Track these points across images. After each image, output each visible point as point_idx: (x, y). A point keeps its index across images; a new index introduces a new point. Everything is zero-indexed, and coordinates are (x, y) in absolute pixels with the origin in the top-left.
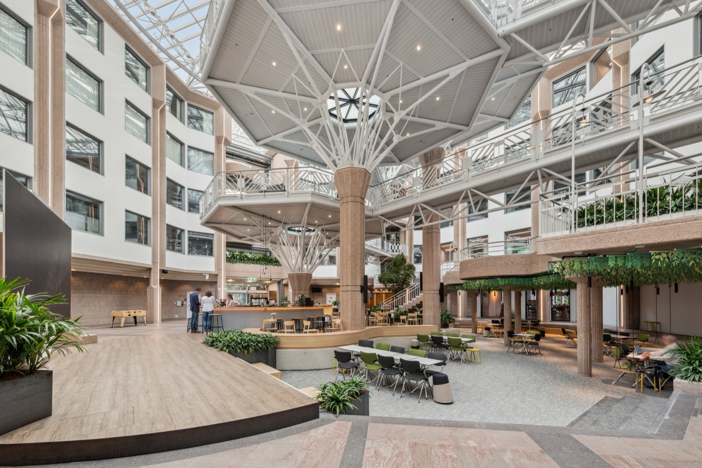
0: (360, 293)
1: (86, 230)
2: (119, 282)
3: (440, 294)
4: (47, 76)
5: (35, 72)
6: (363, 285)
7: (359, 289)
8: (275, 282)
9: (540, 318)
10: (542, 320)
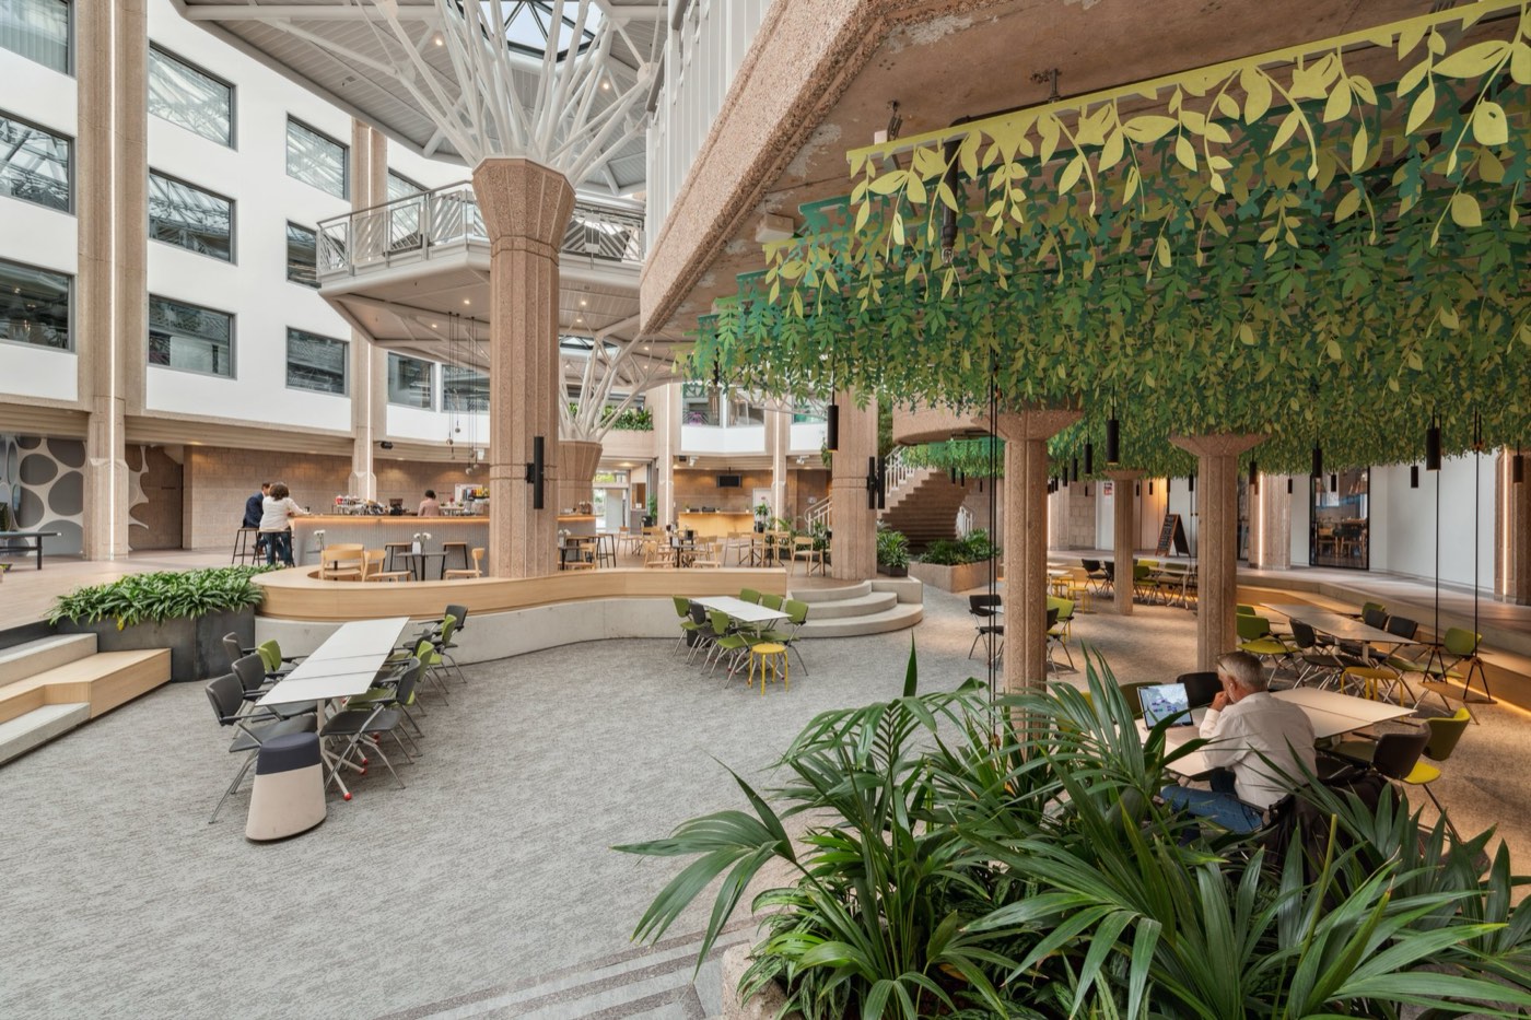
0: (523, 483)
1: (215, 370)
2: (304, 465)
3: (868, 488)
4: (109, 86)
5: (80, 82)
6: (532, 461)
7: (521, 472)
8: (642, 464)
9: (1257, 558)
10: (1261, 562)
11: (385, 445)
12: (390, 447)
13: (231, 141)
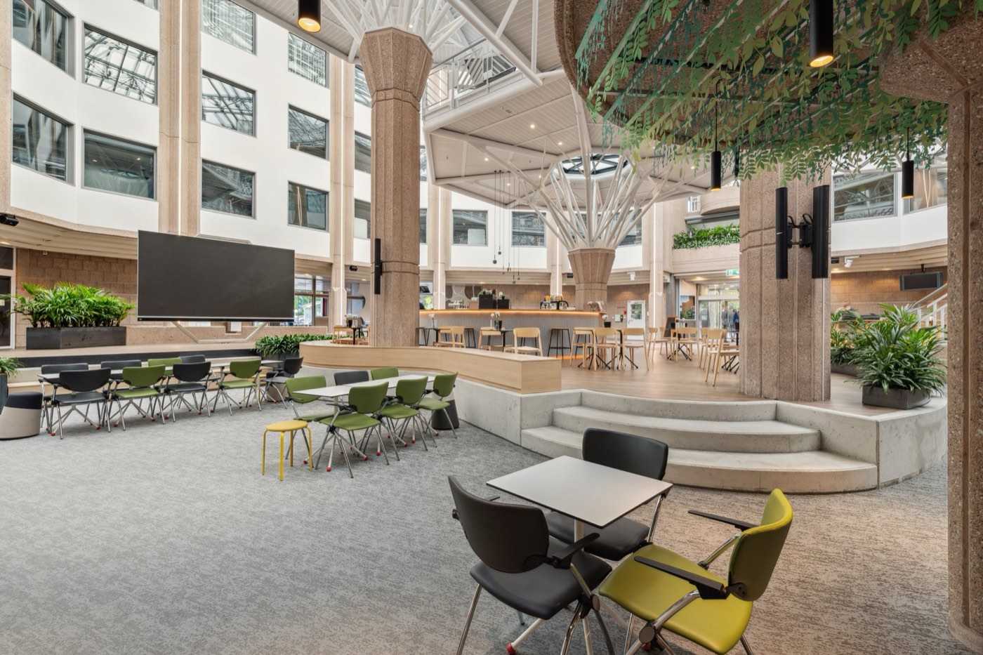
11: (353, 268)
12: (356, 270)
13: (254, 51)
